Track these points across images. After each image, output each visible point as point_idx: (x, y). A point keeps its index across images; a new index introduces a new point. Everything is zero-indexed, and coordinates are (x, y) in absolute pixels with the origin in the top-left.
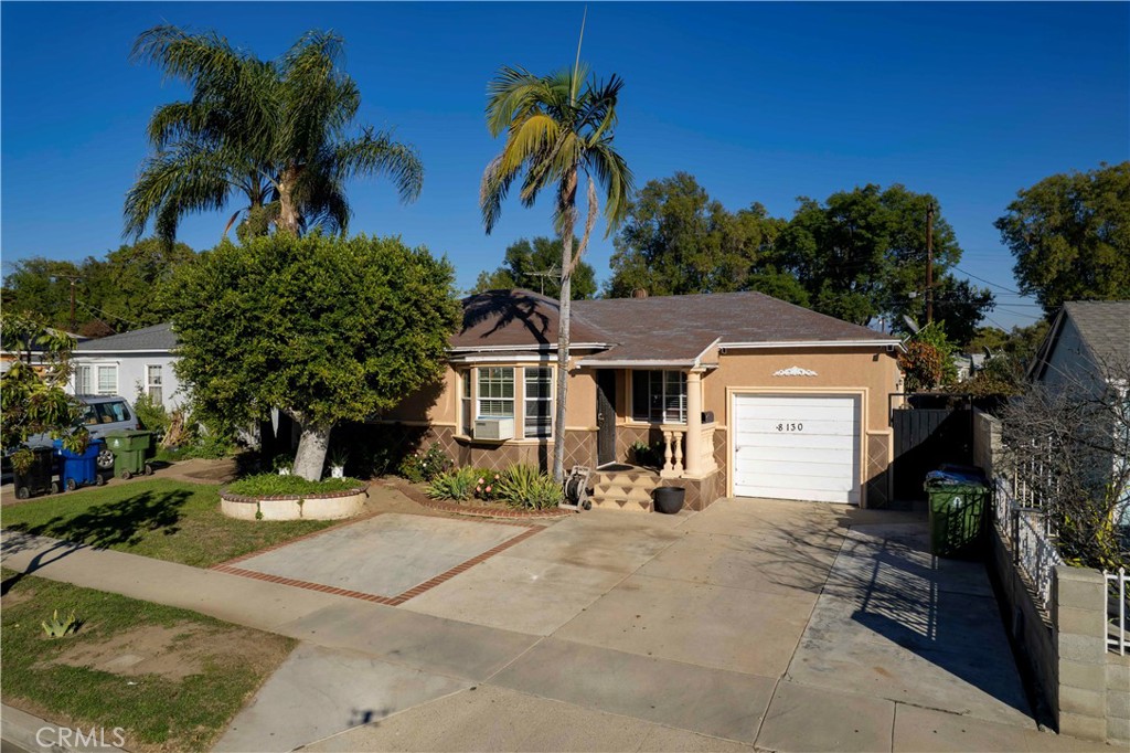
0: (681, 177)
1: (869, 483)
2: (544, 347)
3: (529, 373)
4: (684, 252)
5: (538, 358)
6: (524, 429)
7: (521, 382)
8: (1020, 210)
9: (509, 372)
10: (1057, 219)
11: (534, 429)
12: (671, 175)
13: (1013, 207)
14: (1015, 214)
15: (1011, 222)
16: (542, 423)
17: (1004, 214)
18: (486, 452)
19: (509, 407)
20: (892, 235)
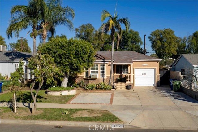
0: (89, 24)
1: (157, 83)
2: (104, 61)
3: (101, 65)
4: (91, 40)
5: (103, 63)
6: (100, 76)
7: (99, 67)
8: (152, 35)
9: (97, 65)
10: (158, 37)
11: (102, 76)
12: (86, 24)
13: (151, 35)
14: (151, 36)
15: (151, 37)
16: (103, 75)
17: (149, 36)
18: (92, 81)
19: (97, 72)
20: (131, 39)
